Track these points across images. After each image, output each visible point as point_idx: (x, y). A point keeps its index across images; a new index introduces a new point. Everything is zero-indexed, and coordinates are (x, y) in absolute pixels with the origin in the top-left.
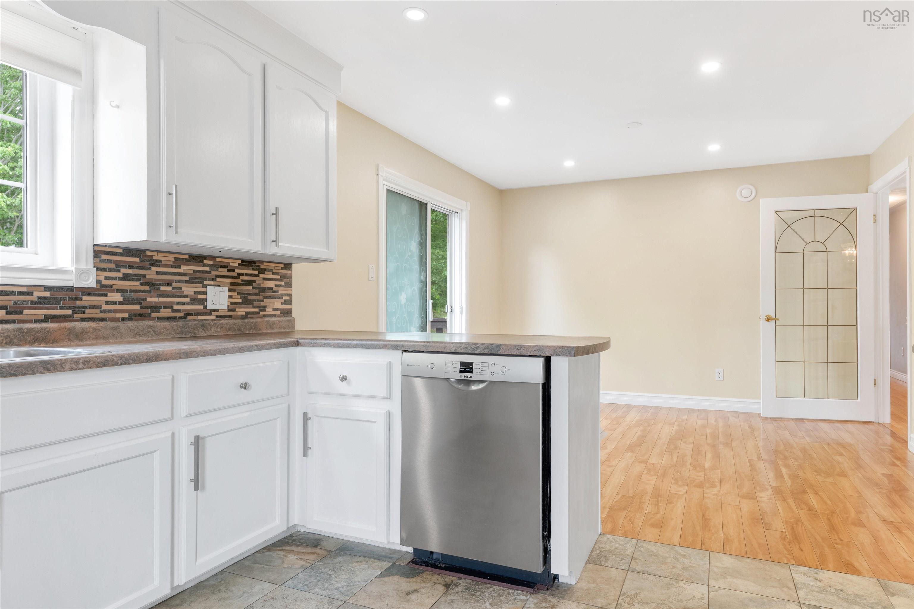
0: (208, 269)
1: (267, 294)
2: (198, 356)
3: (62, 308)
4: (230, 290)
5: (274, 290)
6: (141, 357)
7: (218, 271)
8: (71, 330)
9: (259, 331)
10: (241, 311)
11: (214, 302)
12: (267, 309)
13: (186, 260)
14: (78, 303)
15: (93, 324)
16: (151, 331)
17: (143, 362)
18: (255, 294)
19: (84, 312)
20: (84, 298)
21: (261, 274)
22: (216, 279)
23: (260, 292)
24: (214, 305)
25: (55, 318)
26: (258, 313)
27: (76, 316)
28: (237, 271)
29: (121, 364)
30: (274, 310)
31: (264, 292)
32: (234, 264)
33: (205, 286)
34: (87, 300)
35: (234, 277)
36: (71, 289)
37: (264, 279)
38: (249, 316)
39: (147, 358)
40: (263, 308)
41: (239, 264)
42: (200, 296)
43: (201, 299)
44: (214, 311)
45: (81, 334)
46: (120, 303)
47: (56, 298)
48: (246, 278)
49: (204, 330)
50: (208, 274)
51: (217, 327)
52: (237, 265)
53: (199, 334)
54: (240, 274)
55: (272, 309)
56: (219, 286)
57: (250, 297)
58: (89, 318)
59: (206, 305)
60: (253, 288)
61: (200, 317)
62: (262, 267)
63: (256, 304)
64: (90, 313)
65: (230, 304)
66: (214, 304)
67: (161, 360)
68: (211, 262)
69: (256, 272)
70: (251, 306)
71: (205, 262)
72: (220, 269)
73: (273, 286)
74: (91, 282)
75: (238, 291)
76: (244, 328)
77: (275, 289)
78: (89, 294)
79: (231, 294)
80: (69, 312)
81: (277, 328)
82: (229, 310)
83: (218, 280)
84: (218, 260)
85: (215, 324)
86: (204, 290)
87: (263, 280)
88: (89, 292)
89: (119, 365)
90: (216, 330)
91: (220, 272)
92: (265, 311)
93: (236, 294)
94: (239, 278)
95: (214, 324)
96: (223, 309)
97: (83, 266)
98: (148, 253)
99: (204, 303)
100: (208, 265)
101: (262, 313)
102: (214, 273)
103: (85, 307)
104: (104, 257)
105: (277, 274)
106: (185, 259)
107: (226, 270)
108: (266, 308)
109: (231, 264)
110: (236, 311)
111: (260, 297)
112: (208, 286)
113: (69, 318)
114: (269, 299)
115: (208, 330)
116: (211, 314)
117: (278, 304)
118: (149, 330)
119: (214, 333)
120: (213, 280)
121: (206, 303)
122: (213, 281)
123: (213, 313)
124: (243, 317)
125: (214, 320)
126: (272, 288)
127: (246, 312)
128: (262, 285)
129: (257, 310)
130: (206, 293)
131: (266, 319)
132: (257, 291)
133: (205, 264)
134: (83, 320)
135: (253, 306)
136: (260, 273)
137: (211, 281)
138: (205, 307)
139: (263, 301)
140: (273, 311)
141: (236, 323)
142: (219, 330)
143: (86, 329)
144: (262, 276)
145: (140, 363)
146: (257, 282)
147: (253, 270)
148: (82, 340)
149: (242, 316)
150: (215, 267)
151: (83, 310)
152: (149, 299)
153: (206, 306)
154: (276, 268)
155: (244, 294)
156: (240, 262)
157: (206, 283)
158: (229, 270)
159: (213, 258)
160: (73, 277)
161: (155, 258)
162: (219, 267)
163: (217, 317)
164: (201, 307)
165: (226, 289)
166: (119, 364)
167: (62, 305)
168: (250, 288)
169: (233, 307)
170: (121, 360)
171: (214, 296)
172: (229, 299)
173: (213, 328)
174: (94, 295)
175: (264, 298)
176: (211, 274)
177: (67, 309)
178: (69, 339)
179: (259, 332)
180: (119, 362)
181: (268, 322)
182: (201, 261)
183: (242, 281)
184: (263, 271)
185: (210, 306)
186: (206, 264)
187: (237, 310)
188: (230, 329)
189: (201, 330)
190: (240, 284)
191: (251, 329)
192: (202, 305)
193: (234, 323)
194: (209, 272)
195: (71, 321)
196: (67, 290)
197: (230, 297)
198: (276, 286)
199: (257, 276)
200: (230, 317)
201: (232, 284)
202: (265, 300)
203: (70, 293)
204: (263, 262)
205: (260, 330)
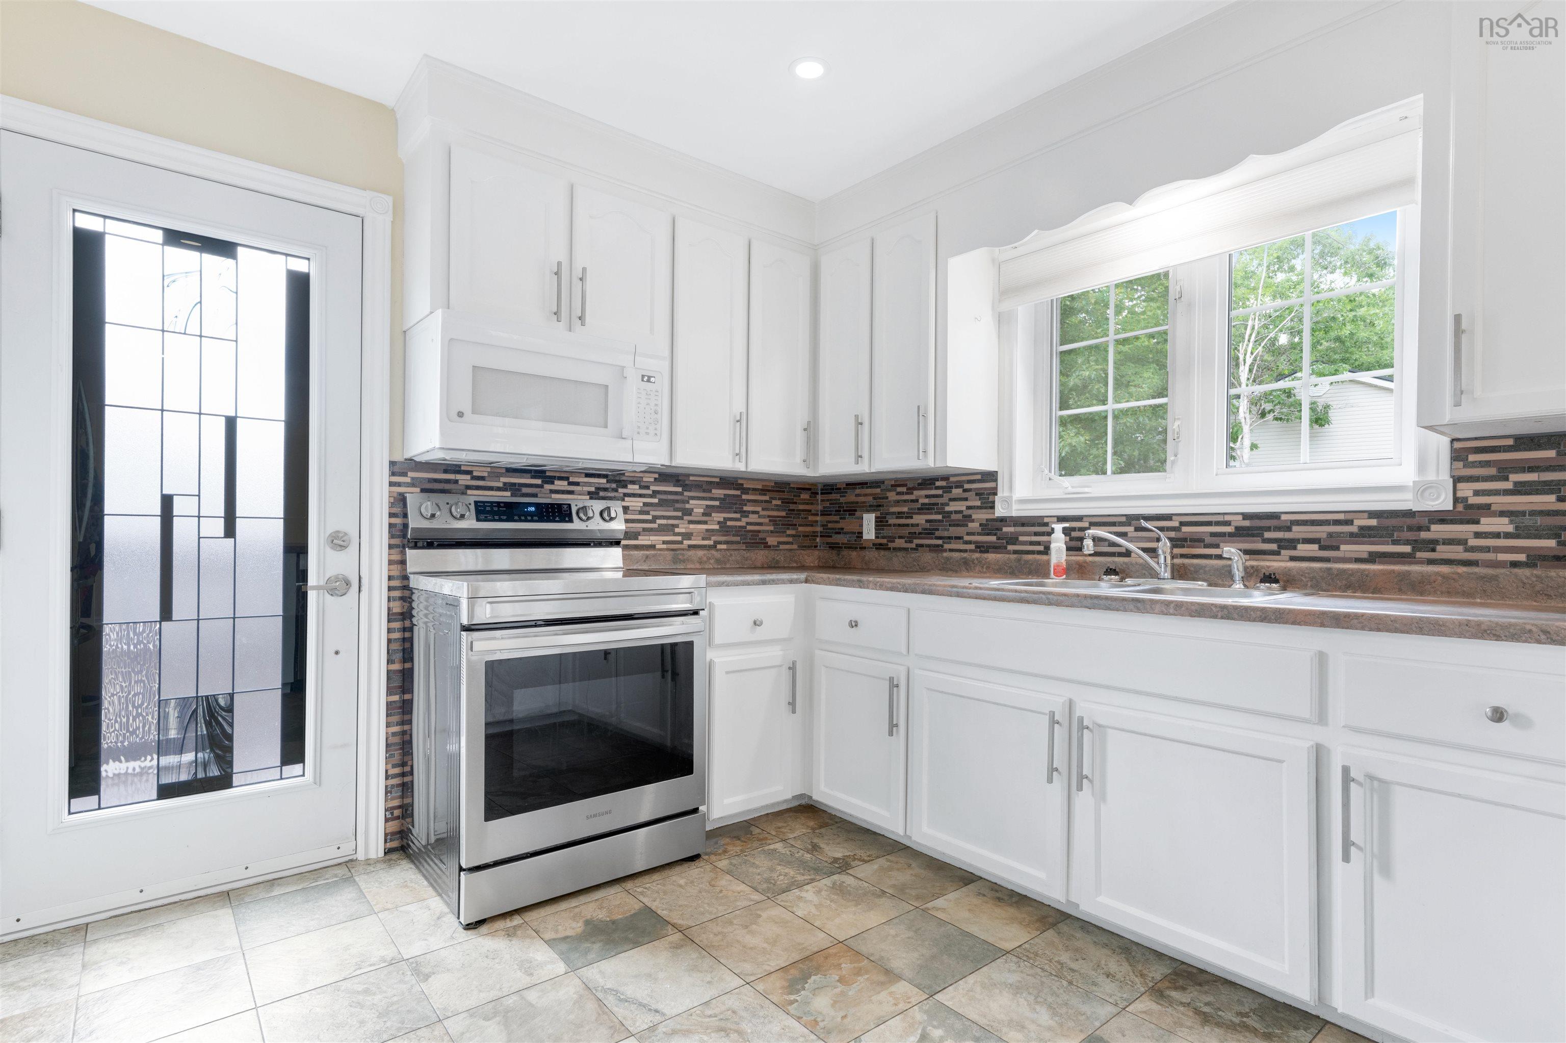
3: (1395, 542)
8: (1404, 576)
14: (1424, 535)
15: (1445, 569)
17: (1254, 620)
19: (1434, 550)
20: (1434, 527)
25: (1385, 557)
27: (1419, 555)
29: (1222, 618)
34: (1438, 530)
36: (1409, 514)
39: (1261, 616)
45: (1420, 583)
46: (1509, 535)
47: (1386, 528)
58: (1442, 560)
64: (1443, 552)
67: (1286, 623)
74: (1443, 502)
78: (1443, 521)
80: (1407, 549)
88: (1441, 518)
89: (1219, 619)
97: (1431, 476)
103: (1435, 542)
104: (1472, 458)
113: (1408, 558)
134: (1431, 562)
143: (1430, 576)
145: (1249, 621)
148: (1422, 594)
151: (1432, 545)
160: (1409, 496)
166: (1220, 617)
167: (1395, 538)
170: (1222, 611)
174: (1452, 522)
177: (1404, 544)
178: (1400, 590)
180: (1220, 615)
195: (1410, 563)
196: (1403, 516)
203: (1409, 521)
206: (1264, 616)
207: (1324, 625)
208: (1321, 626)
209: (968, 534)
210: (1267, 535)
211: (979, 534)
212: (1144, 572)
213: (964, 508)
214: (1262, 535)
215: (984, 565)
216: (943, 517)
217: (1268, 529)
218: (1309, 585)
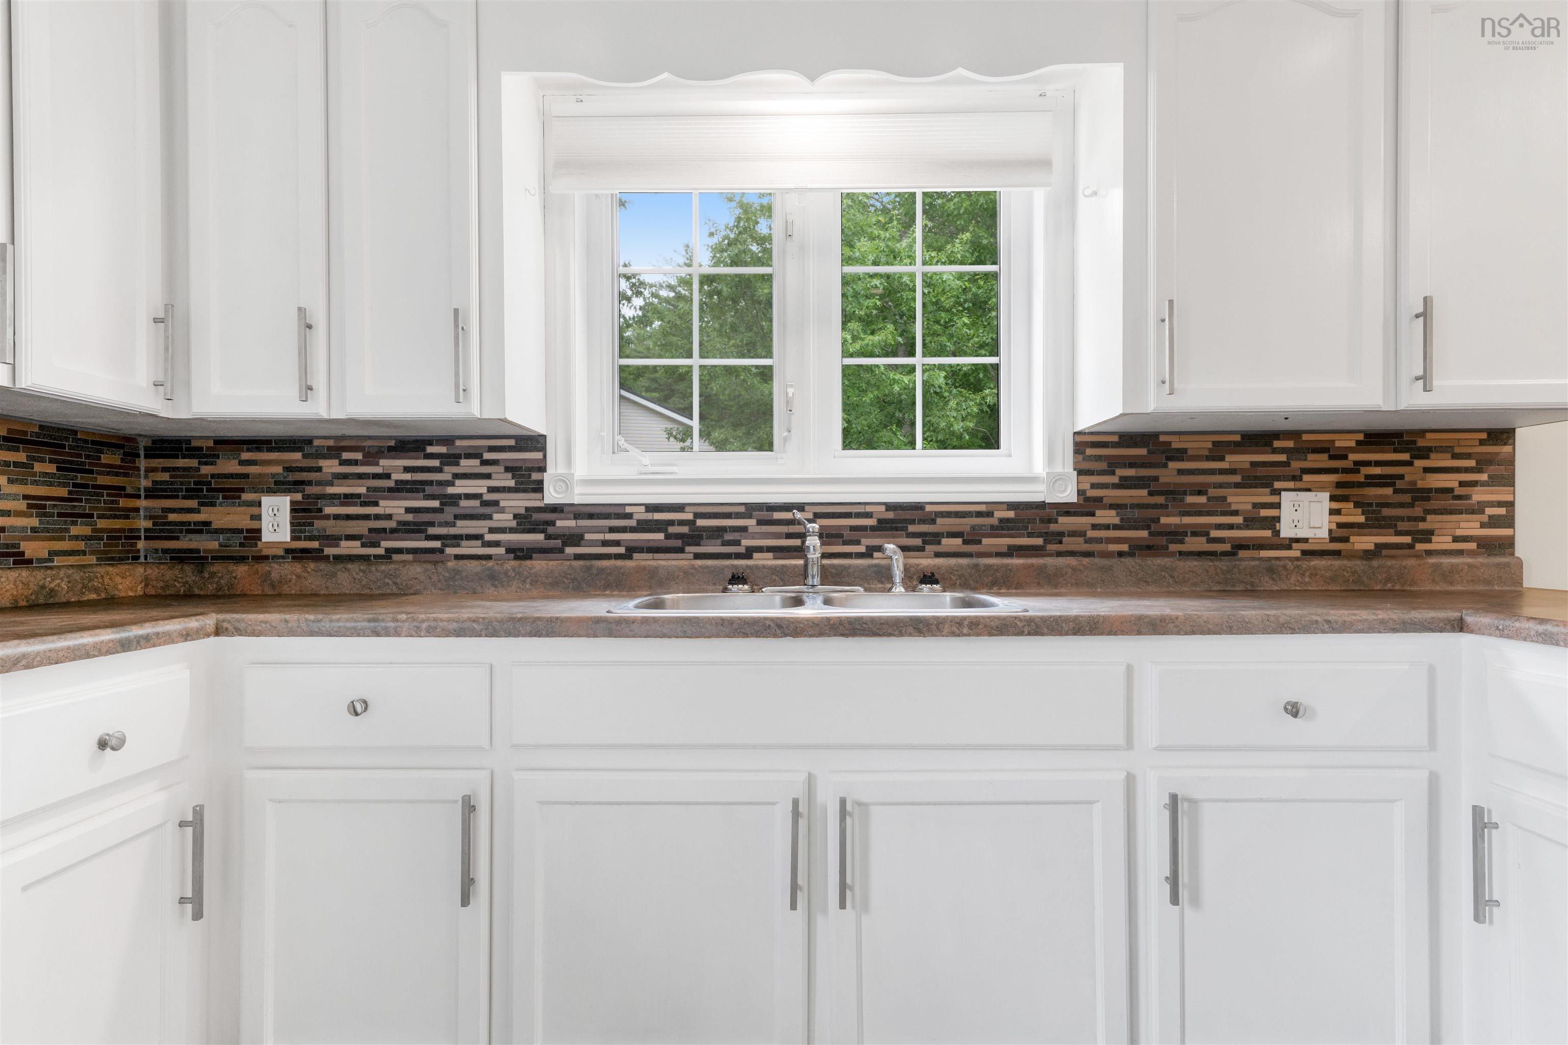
0: (1283, 458)
1: (1434, 504)
2: (1178, 633)
3: (1030, 535)
4: (1333, 498)
5: (1457, 493)
6: (1064, 624)
7: (1306, 460)
8: (1042, 569)
9: (1410, 585)
10: (1364, 542)
11: (1296, 523)
12: (1434, 539)
13: (1236, 444)
14: (1053, 527)
15: (1072, 561)
16: (1167, 575)
17: (1067, 634)
18: (1402, 505)
19: (1061, 542)
20: (1061, 520)
21: (1417, 458)
22: (1301, 476)
23: (1414, 499)
24: (1296, 530)
25: (1021, 550)
26: (1411, 546)
27: (1049, 547)
28: (1353, 457)
29: (1029, 634)
30: (1456, 539)
31: (1428, 499)
32: (1342, 442)
33: (1278, 492)
34: (1065, 522)
35: (1345, 471)
36: (1042, 505)
37: (1427, 470)
38: (1384, 552)
40: (1426, 536)
41: (1358, 443)
42: (1264, 513)
43: (1266, 518)
44: (1298, 540)
45: (1054, 576)
46: (1116, 527)
47: (1022, 521)
48: (1377, 471)
49: (1273, 580)
50: (1282, 467)
51: (1303, 575)
52: (1353, 444)
53: (1261, 587)
54: (1359, 464)
55: (1451, 537)
56: (1309, 490)
57: (1386, 512)
58: (1067, 552)
59: (1278, 528)
60: (1396, 491)
61: (1264, 554)
62: (1421, 443)
63: (1402, 526)
64: (1070, 543)
65: (1334, 527)
66: (1296, 526)
67: (1102, 634)
68: (1290, 444)
69: (1406, 457)
70: (1392, 531)
71: (1277, 444)
72: (1310, 457)
73: (1456, 484)
74: (1068, 494)
75: (1355, 500)
76: (1371, 579)
77: (1459, 491)
78: (1068, 514)
79: (1336, 505)
80: (1039, 541)
81: (1465, 581)
82: (1333, 539)
83: (1306, 478)
84: (1305, 437)
85: (1298, 567)
86: (1274, 499)
87: (1424, 472)
88: (1066, 509)
89: (1026, 635)
90: (1300, 579)
91: (1310, 463)
92: (1430, 541)
93: (1351, 505)
94: (1358, 471)
95: (1295, 568)
96: (1317, 536)
97: (1059, 469)
98: (1162, 438)
99: (1275, 525)
100: (1283, 451)
101: (1419, 547)
102: (1296, 465)
103: (1061, 534)
104: (1089, 451)
105: (1468, 456)
106: (1234, 442)
107: (1325, 456)
108: (1433, 534)
109: (1338, 444)
110: (1351, 541)
111: (1418, 511)
112: (1283, 493)
113: (1040, 550)
114: (1442, 514)
115: (1281, 579)
116: (1289, 547)
117: (1470, 526)
118: (1163, 574)
119: (1295, 585)
120: (1294, 478)
121: (1278, 524)
122: (1293, 480)
123: (1294, 545)
124: (1368, 555)
125: (1297, 559)
126: (1451, 490)
127: (1376, 544)
128: (1420, 484)
129: (1407, 539)
130: (1278, 506)
131: (1433, 560)
132: (1407, 498)
133: (1276, 448)
134: (1059, 554)
135: (1396, 531)
136: (1414, 457)
137: (1290, 481)
138: (1277, 533)
139: (1423, 520)
140: (1453, 542)
141: (1350, 568)
142: (1307, 580)
143: (1062, 568)
144: (1419, 463)
145: (1061, 635)
146: (1407, 478)
147: (1396, 451)
148: (1056, 587)
149: (1366, 552)
150: (1299, 452)
151: (1058, 537)
152: (1163, 520)
153: (1279, 531)
154: (1462, 443)
155: (1370, 505)
156: (1361, 437)
157: (1277, 485)
158: (1332, 457)
159: (1295, 435)
160: (1042, 487)
161: (1174, 446)
162: (1309, 453)
163: (1304, 553)
164: (1268, 533)
165: (1326, 496)
166: (1026, 633)
167: (1030, 531)
168: (1389, 491)
169: (1343, 532)
170: (1028, 626)
171: (1296, 510)
172: (1331, 516)
173: (1293, 576)
174: (1075, 514)
175: (1428, 512)
176: (1289, 466)
177: (1038, 537)
178: (1039, 584)
179: (1412, 589)
180: (1026, 630)
181: (1436, 567)
182: (1270, 444)
183: (1367, 477)
184: (1424, 453)
185: (1287, 531)
186: (1279, 448)
187: (1352, 539)
188: (1333, 579)
189: (1267, 579)
190: (1360, 485)
191: (1389, 579)
192: (1269, 529)
193: (1343, 568)
194: (1286, 464)
195: (1043, 556)
196: (1036, 508)
197: (1333, 512)
198: (1462, 484)
199: (1410, 464)
200: (1337, 553)
201: (1339, 485)
202: (1429, 517)
203: (1041, 512)
204: (1422, 433)
205: (1413, 583)
206: (1077, 627)
207: (1141, 632)
208: (1138, 634)
209: (492, 530)
210: (912, 528)
211: (512, 530)
212: (774, 577)
213: (484, 490)
214: (905, 529)
215: (527, 578)
216: (441, 504)
217: (913, 522)
218: (958, 584)
